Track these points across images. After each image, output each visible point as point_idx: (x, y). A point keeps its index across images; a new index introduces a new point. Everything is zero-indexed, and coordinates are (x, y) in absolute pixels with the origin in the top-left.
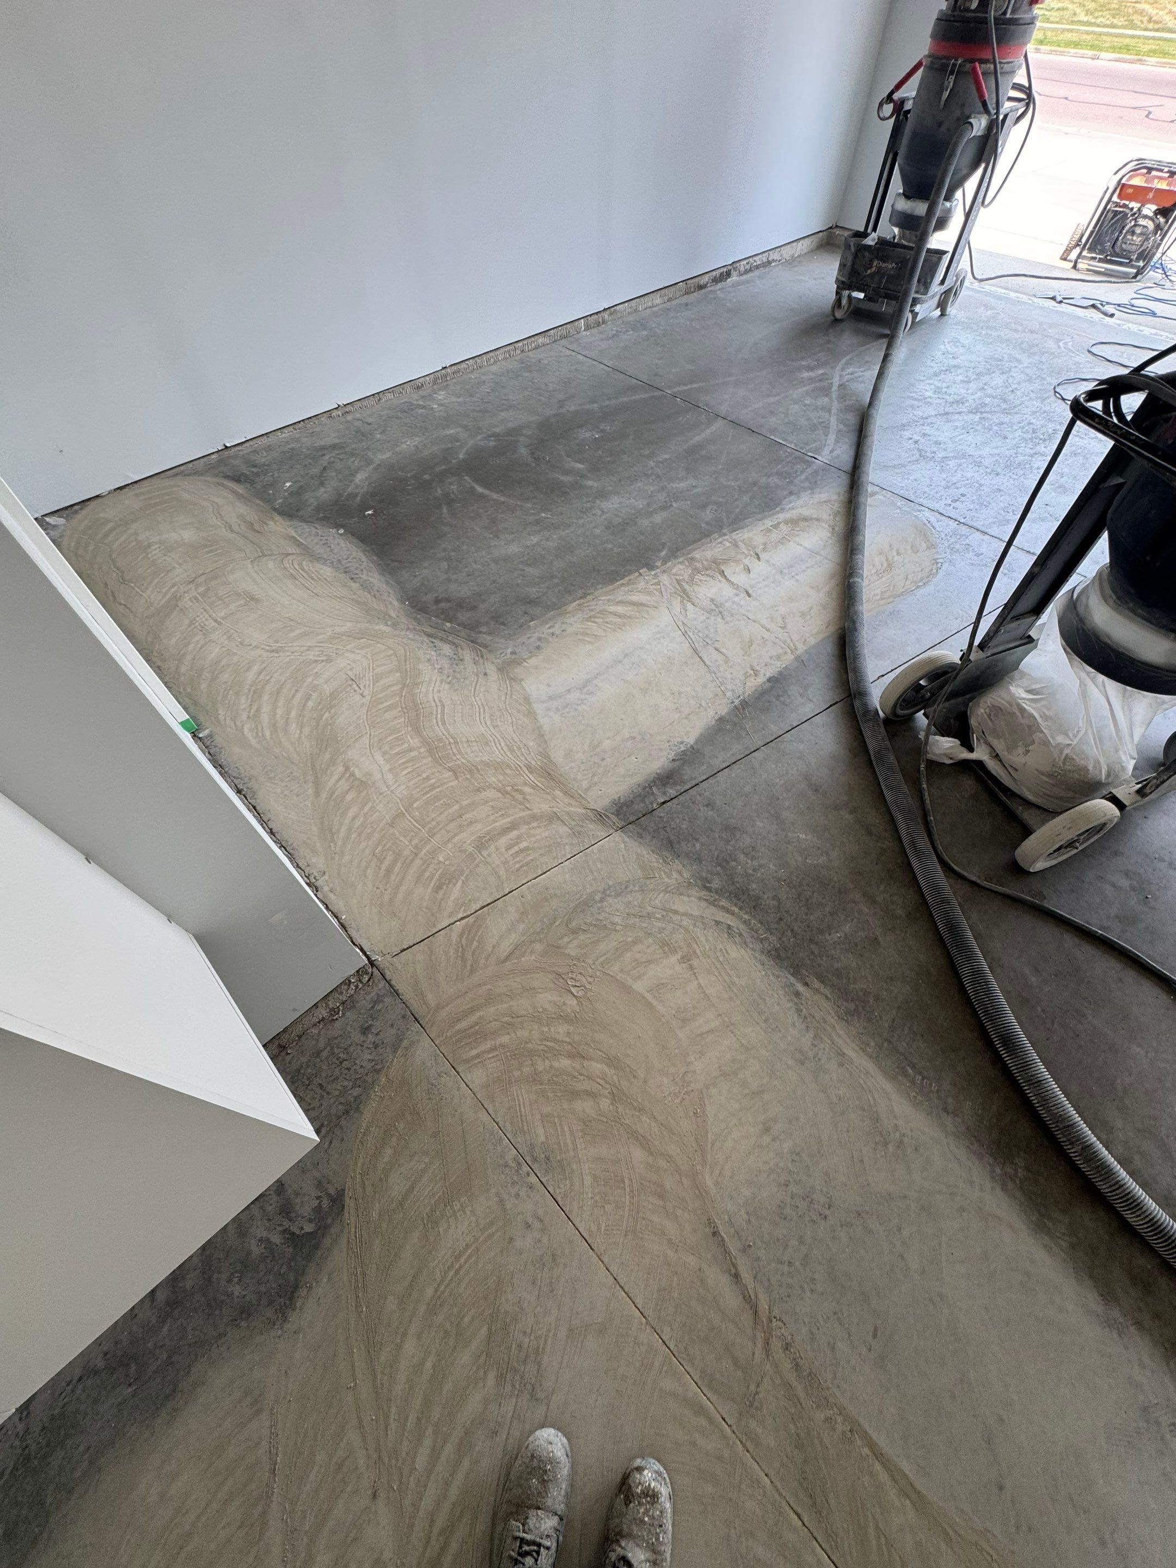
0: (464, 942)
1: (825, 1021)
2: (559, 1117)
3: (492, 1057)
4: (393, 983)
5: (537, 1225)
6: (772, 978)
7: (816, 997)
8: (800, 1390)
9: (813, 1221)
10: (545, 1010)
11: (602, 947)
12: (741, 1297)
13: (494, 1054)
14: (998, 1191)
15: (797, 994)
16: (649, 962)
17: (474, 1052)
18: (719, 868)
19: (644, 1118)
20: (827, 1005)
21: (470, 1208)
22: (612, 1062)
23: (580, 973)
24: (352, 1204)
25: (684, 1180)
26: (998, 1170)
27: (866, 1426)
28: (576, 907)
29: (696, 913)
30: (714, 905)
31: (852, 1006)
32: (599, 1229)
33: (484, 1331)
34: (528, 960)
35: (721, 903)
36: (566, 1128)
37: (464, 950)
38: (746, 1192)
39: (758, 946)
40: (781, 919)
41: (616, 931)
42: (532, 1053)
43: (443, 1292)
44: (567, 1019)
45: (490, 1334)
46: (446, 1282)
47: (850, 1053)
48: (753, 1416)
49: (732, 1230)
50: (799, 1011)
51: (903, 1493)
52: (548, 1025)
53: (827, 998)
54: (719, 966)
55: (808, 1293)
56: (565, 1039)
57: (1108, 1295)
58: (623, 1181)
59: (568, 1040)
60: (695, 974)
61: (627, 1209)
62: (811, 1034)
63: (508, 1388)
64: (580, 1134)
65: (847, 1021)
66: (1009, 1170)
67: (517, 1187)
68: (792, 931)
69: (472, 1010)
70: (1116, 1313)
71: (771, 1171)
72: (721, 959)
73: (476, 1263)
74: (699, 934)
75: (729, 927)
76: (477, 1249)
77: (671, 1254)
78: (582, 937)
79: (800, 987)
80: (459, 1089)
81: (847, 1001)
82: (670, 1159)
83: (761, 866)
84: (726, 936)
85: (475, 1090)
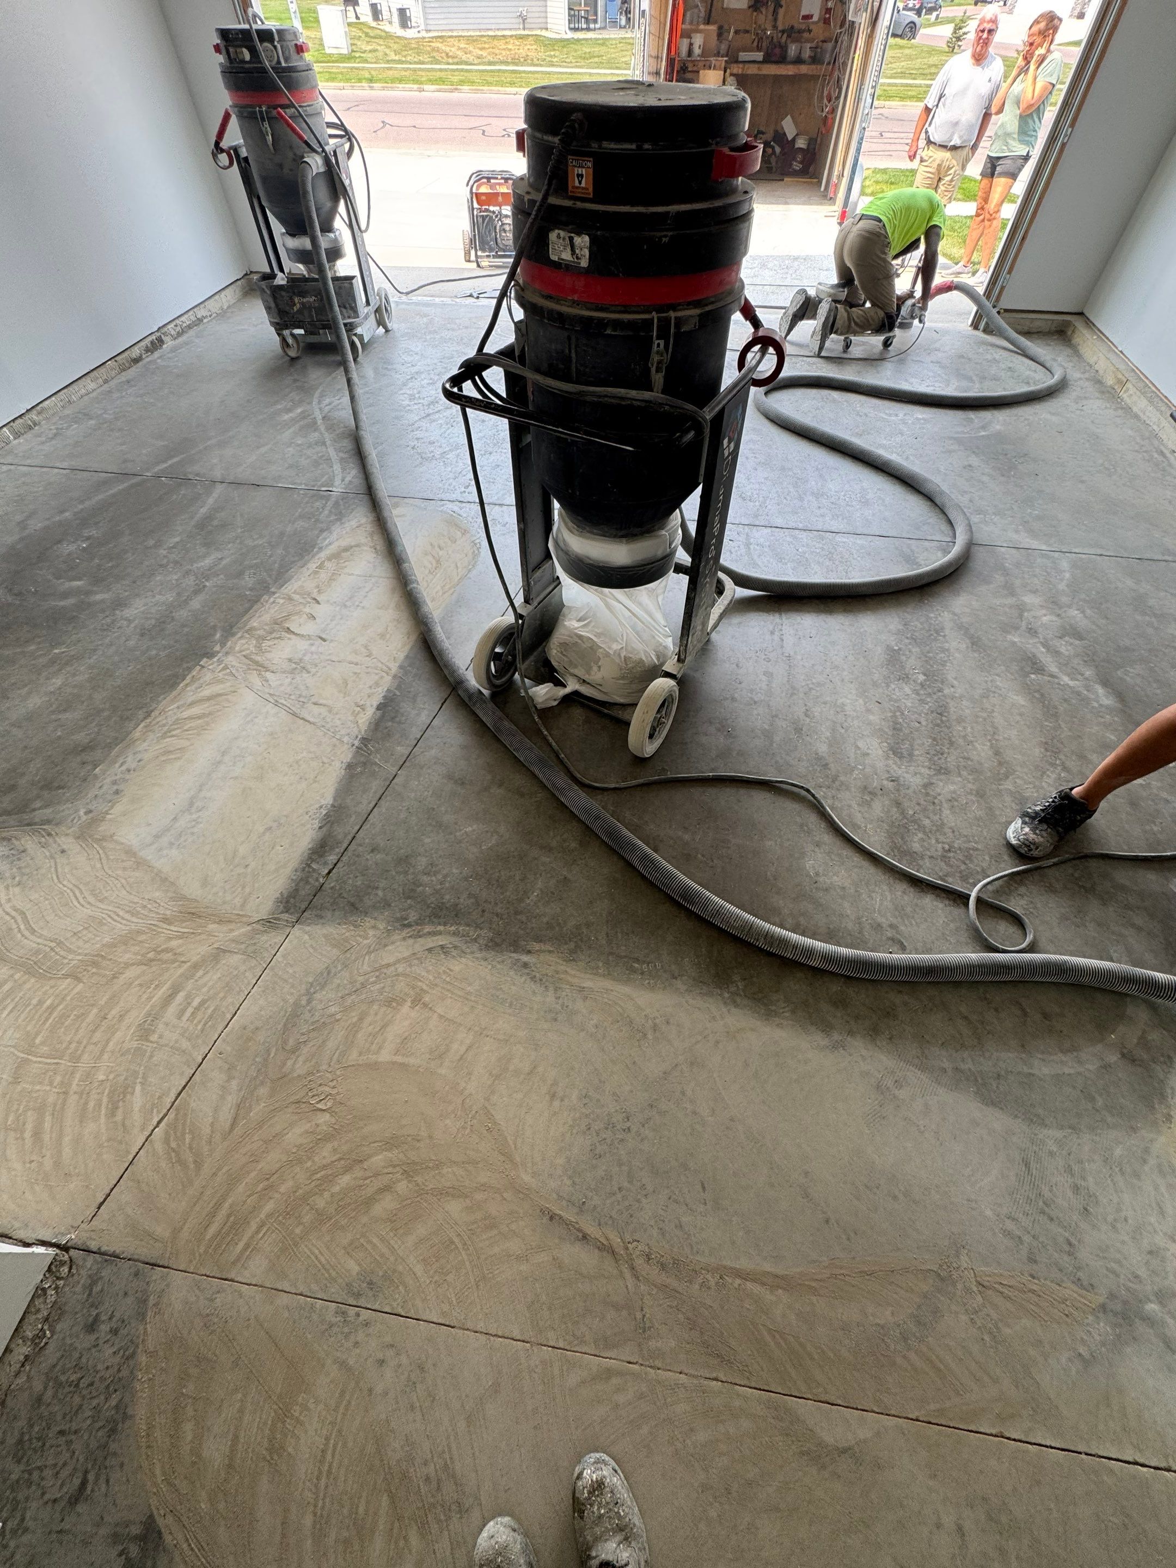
0: (173, 1145)
1: (557, 972)
2: (363, 1235)
3: (264, 1234)
4: (104, 1249)
5: (390, 1353)
6: (499, 966)
7: (542, 957)
8: (672, 1282)
9: (622, 1140)
11: (331, 1044)
12: (596, 1251)
13: (265, 1229)
14: (734, 1010)
15: (525, 965)
16: (384, 1027)
17: (241, 1245)
18: (409, 901)
19: (445, 1171)
20: (552, 958)
21: (312, 1400)
22: (391, 1143)
23: (320, 1085)
24: (170, 1519)
25: (505, 1195)
26: (726, 995)
27: (728, 1263)
28: (285, 1025)
29: (406, 954)
30: (420, 937)
31: (572, 945)
32: (450, 1303)
33: (385, 1500)
34: (257, 1111)
35: (426, 931)
36: (375, 1240)
37: (177, 1154)
38: (561, 1161)
39: (475, 947)
40: (483, 911)
41: (338, 1021)
42: (304, 1199)
43: (323, 1508)
44: (327, 1138)
46: (321, 1495)
47: (588, 984)
48: (649, 1338)
49: (564, 1203)
50: (533, 978)
51: (773, 1288)
52: (309, 1158)
53: (550, 952)
54: (449, 987)
55: (644, 1200)
56: (334, 1158)
58: (452, 1242)
59: (338, 1156)
60: (430, 1009)
61: (467, 1263)
62: (551, 992)
63: (435, 1527)
64: (392, 1234)
65: (574, 960)
66: (733, 989)
67: (352, 1337)
68: (497, 915)
69: (218, 1206)
71: (572, 1128)
72: (448, 979)
73: (345, 1445)
74: (418, 972)
75: (442, 947)
76: (340, 1431)
77: (524, 1267)
78: (305, 1050)
79: (525, 958)
80: (241, 1296)
81: (566, 944)
82: (483, 1187)
83: (445, 876)
84: (443, 956)
85: (260, 1283)
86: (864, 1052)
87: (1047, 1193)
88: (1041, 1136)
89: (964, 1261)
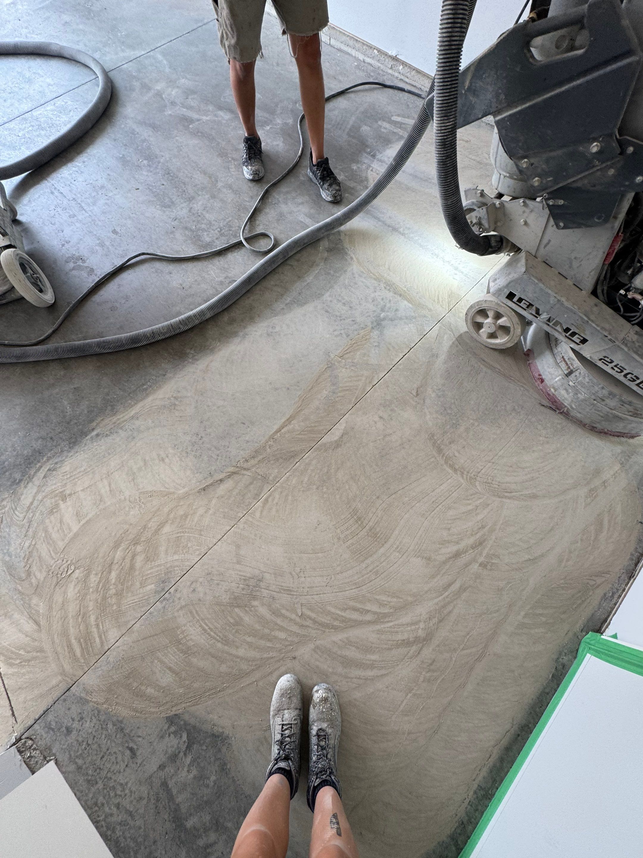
0: (18, 661)
1: (115, 423)
2: (143, 576)
3: (103, 626)
4: (37, 717)
5: (194, 585)
6: (86, 448)
7: (101, 425)
9: (203, 443)
10: (79, 592)
11: (44, 553)
12: (229, 479)
13: (101, 624)
14: (198, 362)
15: (98, 435)
16: (61, 522)
17: (97, 640)
18: (7, 473)
19: (150, 526)
20: (106, 421)
21: (183, 628)
22: (117, 546)
23: (59, 568)
24: (174, 709)
25: (180, 504)
28: (10, 575)
29: (35, 490)
30: (33, 478)
31: (109, 408)
32: (198, 550)
33: (236, 610)
34: (42, 608)
35: (32, 473)
36: (149, 572)
37: (25, 661)
38: (188, 473)
39: (65, 453)
40: (51, 438)
41: (35, 544)
42: (104, 598)
43: (220, 637)
44: (87, 576)
45: (238, 606)
46: (215, 636)
47: (133, 413)
48: (268, 478)
49: (203, 481)
50: (107, 436)
51: (290, 423)
52: (89, 589)
53: (102, 420)
54: (73, 478)
55: (229, 449)
56: (99, 576)
57: (235, 334)
58: (178, 537)
59: (100, 574)
60: (74, 493)
61: (191, 535)
62: (120, 431)
63: (258, 594)
64: (153, 563)
65: (116, 412)
67: (176, 599)
68: (60, 433)
69: (70, 646)
70: (241, 334)
71: (181, 460)
72: (68, 476)
73: (208, 619)
74: (50, 489)
75: (49, 470)
76: (202, 620)
77: (211, 512)
78: (34, 568)
79: (94, 433)
80: (119, 647)
81: (106, 410)
82: (170, 511)
83: (13, 446)
84: (54, 472)
85: (120, 635)
86: (254, 329)
87: (338, 314)
88: (324, 299)
89: (332, 356)
